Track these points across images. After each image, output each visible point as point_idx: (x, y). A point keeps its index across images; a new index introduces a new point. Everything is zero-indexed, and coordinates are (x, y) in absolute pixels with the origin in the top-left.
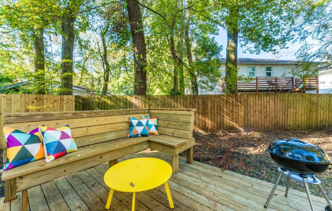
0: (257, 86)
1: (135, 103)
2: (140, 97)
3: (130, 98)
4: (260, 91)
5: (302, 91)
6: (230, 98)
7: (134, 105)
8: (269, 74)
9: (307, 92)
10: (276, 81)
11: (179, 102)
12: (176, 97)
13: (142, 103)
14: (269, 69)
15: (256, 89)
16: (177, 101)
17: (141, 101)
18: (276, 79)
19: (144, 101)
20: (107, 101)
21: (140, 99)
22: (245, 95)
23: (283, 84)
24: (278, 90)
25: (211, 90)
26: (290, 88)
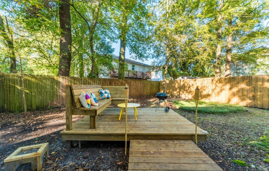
0: (128, 75)
1: (62, 82)
2: (67, 78)
3: (57, 78)
4: (130, 78)
5: (146, 79)
6: (123, 81)
7: (61, 83)
8: (133, 69)
9: (148, 80)
10: (137, 73)
11: (96, 82)
12: (94, 79)
13: (69, 82)
14: (133, 66)
15: (128, 76)
16: (94, 82)
17: (68, 81)
18: (137, 72)
19: (70, 81)
20: (30, 80)
21: (67, 79)
22: (130, 80)
23: (139, 75)
24: (137, 78)
25: (108, 76)
26: (142, 77)
